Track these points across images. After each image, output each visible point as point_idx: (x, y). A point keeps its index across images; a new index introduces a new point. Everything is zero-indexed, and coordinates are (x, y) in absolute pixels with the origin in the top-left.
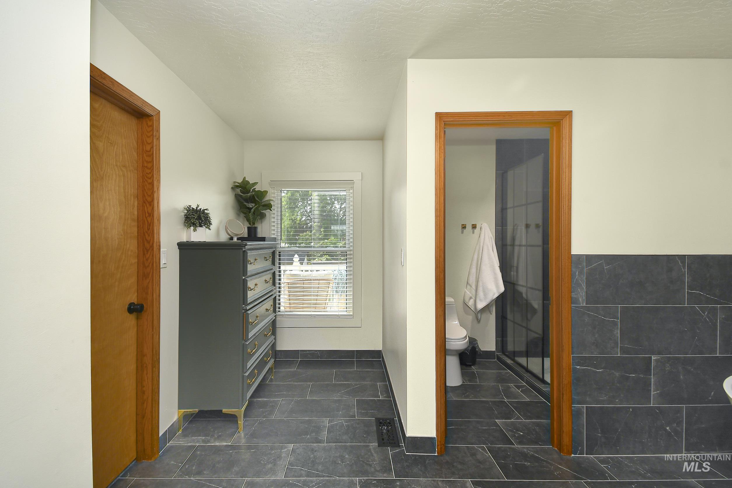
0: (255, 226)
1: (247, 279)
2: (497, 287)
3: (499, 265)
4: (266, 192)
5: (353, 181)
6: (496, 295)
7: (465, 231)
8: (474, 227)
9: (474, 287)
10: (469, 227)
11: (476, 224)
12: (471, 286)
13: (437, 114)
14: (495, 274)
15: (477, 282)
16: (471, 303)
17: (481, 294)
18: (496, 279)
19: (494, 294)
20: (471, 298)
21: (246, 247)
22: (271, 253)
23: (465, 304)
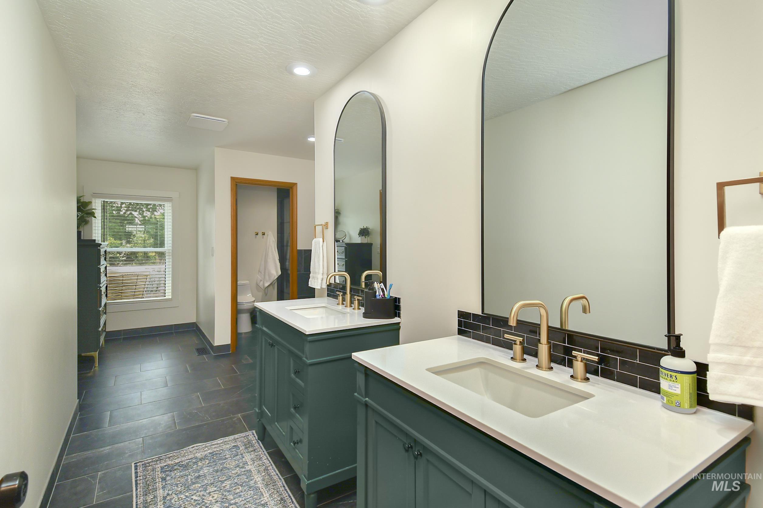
0: (79, 230)
1: (100, 267)
2: (277, 272)
3: (278, 259)
4: (90, 202)
5: (171, 198)
6: (276, 277)
7: (257, 236)
8: (264, 234)
9: (263, 273)
10: (260, 234)
11: (265, 232)
12: (261, 273)
13: (231, 177)
14: (276, 264)
15: (265, 269)
16: (261, 284)
17: (267, 277)
18: (276, 267)
19: (275, 277)
20: (261, 281)
21: (101, 246)
22: (104, 252)
23: (257, 285)
